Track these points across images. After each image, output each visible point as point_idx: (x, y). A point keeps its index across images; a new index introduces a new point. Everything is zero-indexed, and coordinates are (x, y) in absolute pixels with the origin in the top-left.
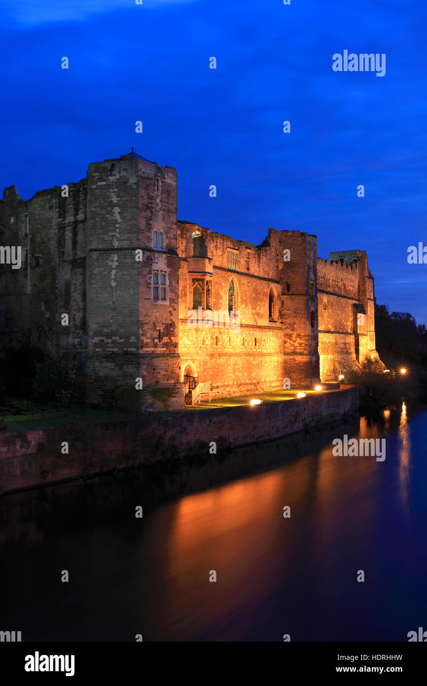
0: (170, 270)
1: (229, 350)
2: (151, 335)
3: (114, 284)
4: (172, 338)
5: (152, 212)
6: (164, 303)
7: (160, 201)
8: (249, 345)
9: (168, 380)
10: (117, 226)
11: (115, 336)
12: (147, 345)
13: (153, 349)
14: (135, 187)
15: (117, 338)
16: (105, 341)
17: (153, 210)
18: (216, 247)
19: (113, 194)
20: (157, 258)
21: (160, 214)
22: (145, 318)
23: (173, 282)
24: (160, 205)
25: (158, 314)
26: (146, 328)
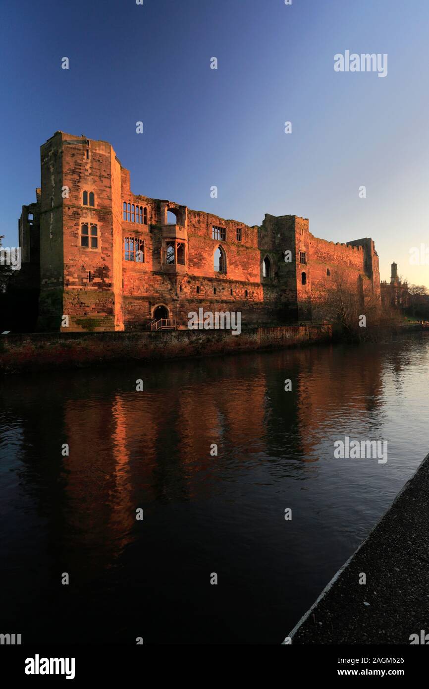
0: (101, 223)
1: (213, 297)
2: (78, 275)
4: (105, 279)
5: (80, 176)
6: (95, 250)
7: (90, 168)
8: (238, 295)
12: (73, 283)
13: (81, 287)
18: (199, 221)
20: (86, 213)
21: (90, 178)
22: (71, 262)
23: (106, 234)
24: (90, 171)
25: (87, 259)
26: (72, 269)
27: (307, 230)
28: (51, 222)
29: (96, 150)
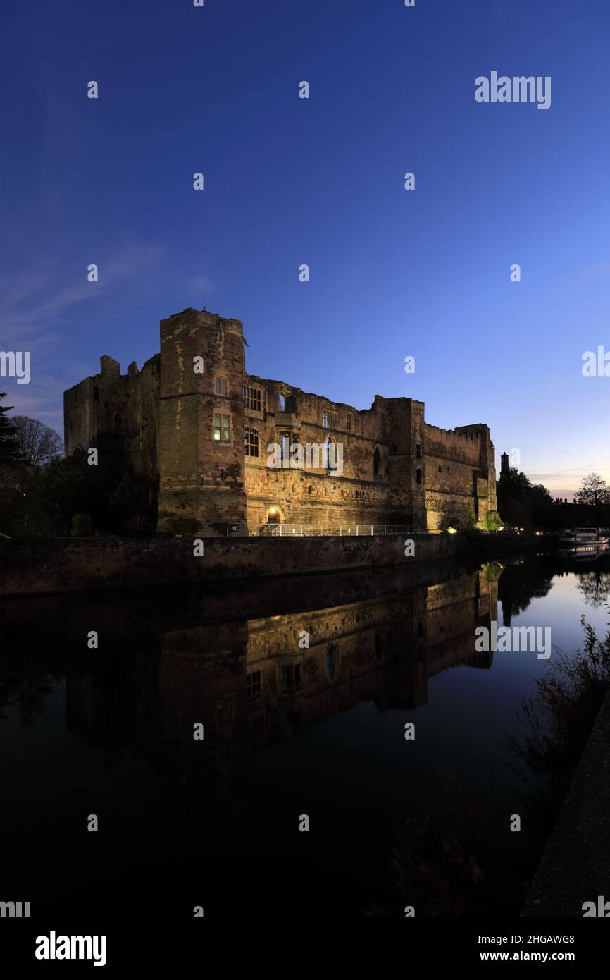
0: (234, 415)
1: (325, 498)
2: (212, 474)
3: (178, 428)
4: (237, 478)
5: (213, 360)
6: (229, 445)
7: (223, 350)
8: (348, 496)
9: (231, 516)
10: (181, 374)
11: (180, 474)
12: (208, 483)
13: (215, 487)
14: (194, 336)
15: (181, 477)
16: (172, 480)
17: (215, 359)
18: (310, 406)
19: (178, 346)
20: (219, 402)
21: (223, 362)
22: (206, 458)
23: (238, 426)
24: (223, 354)
25: (220, 455)
26: (206, 467)
27: (422, 417)
28: (178, 412)
29: (228, 330)
